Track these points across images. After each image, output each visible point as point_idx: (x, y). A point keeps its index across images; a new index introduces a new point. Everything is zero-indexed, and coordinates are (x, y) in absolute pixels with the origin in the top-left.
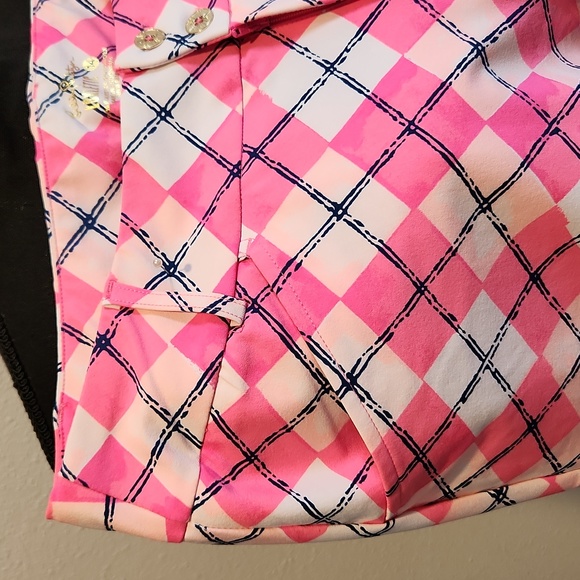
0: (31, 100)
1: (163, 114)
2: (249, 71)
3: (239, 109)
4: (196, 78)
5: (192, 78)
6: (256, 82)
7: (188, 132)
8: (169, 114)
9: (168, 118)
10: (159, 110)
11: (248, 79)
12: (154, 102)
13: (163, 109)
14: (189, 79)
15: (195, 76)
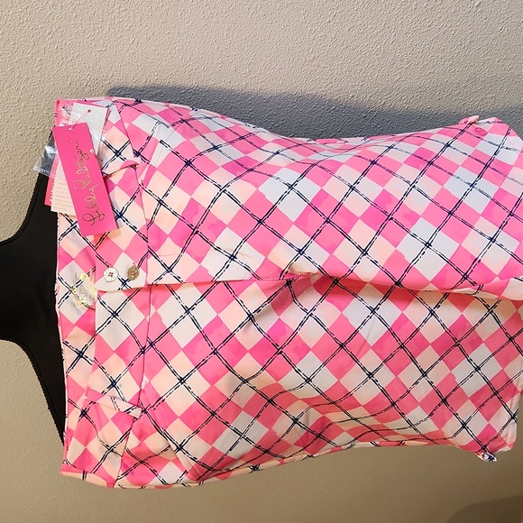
0: (56, 294)
2: (154, 301)
3: (148, 318)
7: (125, 323)
8: (117, 314)
9: (117, 316)
10: (112, 312)
11: (153, 305)
12: (110, 309)
13: (115, 312)
14: (127, 299)
15: (130, 298)
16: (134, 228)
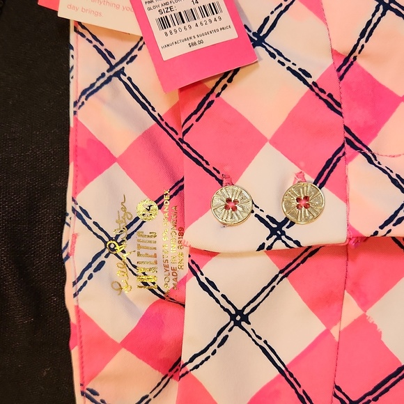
0: (68, 257)
1: (238, 318)
2: (356, 283)
3: (335, 332)
4: (286, 276)
5: (281, 276)
6: (365, 303)
7: (265, 342)
8: (245, 318)
9: (243, 324)
10: (233, 312)
11: (352, 293)
12: (229, 302)
13: (239, 312)
14: (277, 276)
15: (285, 272)
16: (302, 75)
